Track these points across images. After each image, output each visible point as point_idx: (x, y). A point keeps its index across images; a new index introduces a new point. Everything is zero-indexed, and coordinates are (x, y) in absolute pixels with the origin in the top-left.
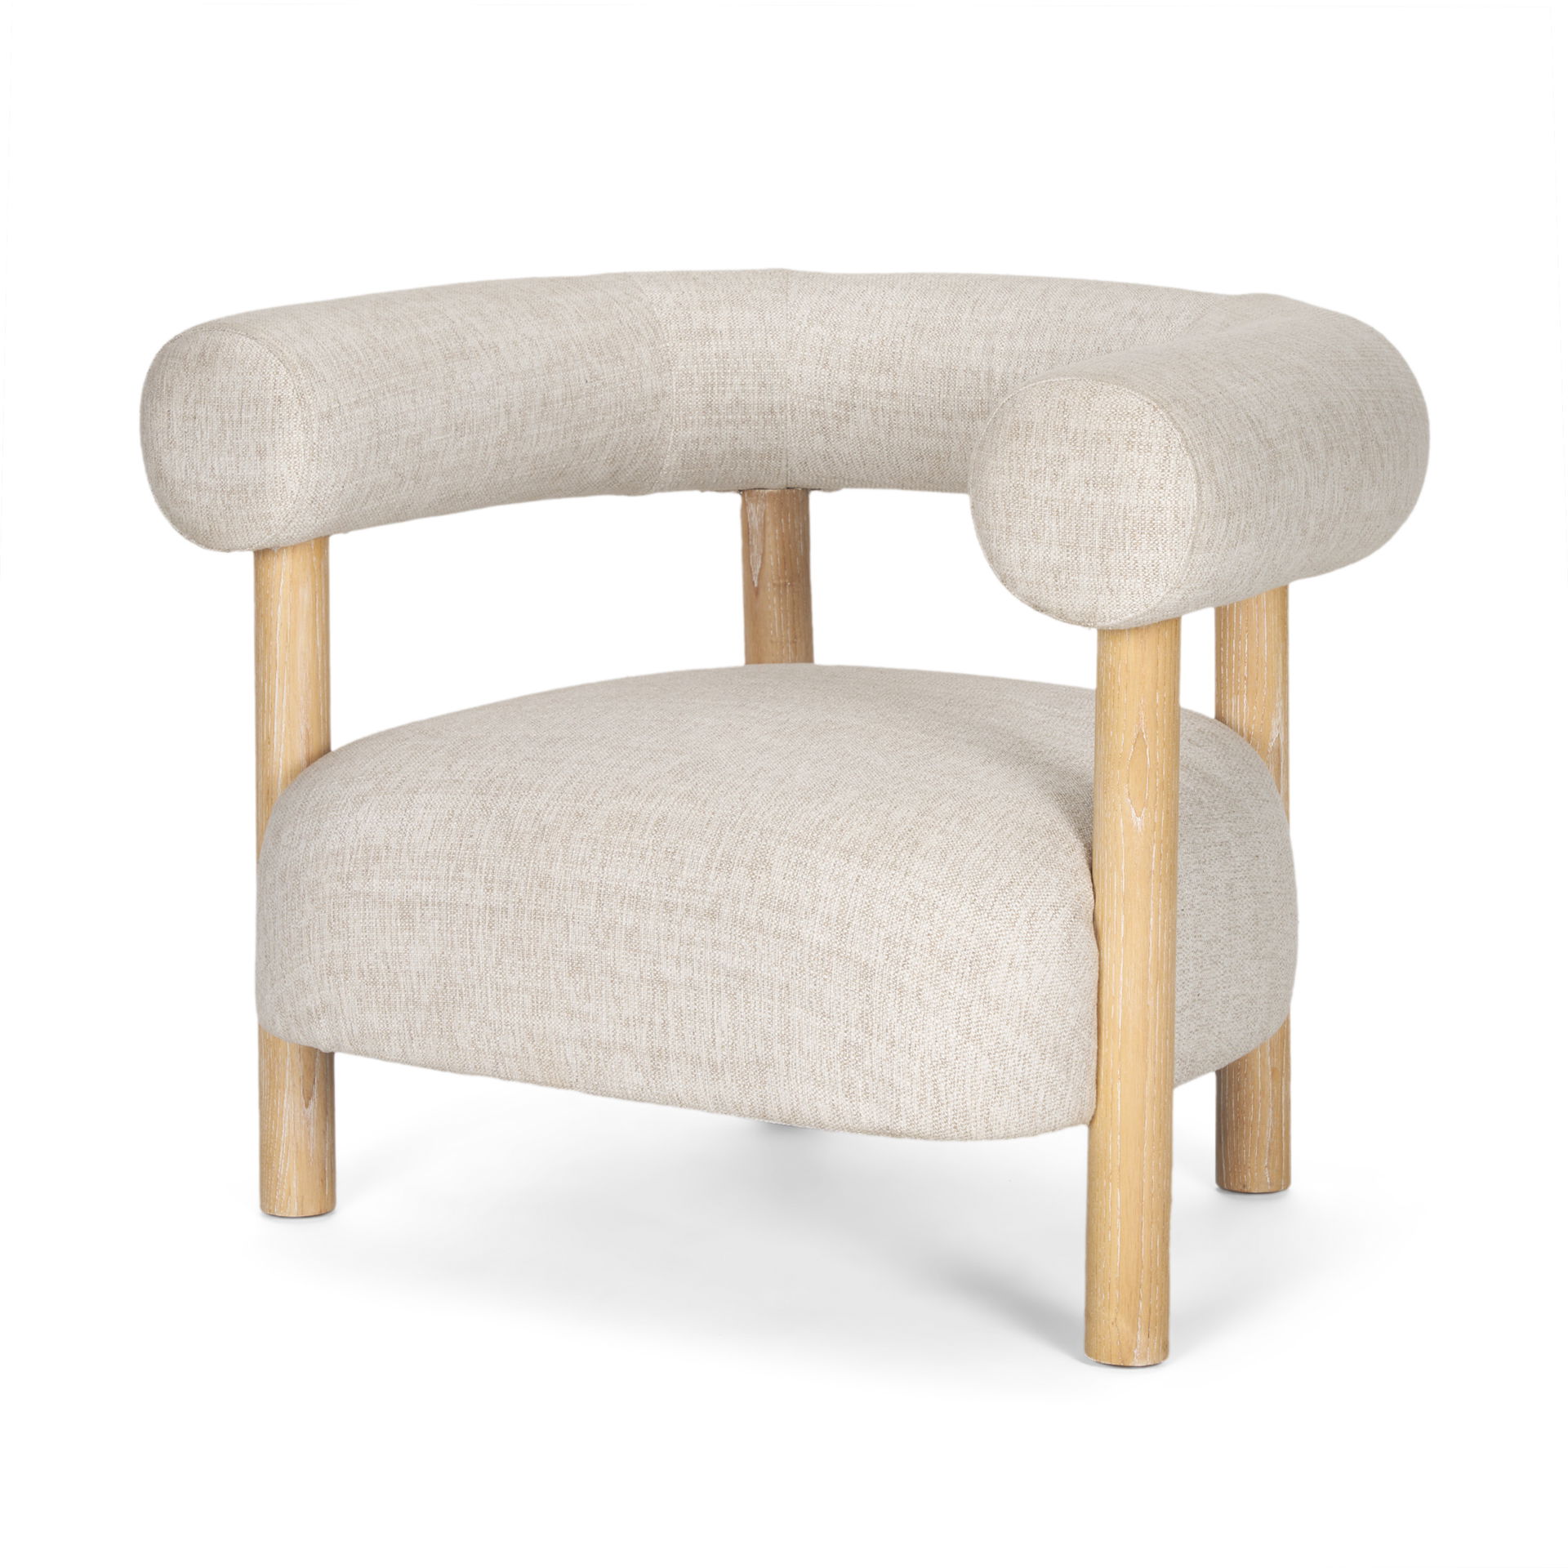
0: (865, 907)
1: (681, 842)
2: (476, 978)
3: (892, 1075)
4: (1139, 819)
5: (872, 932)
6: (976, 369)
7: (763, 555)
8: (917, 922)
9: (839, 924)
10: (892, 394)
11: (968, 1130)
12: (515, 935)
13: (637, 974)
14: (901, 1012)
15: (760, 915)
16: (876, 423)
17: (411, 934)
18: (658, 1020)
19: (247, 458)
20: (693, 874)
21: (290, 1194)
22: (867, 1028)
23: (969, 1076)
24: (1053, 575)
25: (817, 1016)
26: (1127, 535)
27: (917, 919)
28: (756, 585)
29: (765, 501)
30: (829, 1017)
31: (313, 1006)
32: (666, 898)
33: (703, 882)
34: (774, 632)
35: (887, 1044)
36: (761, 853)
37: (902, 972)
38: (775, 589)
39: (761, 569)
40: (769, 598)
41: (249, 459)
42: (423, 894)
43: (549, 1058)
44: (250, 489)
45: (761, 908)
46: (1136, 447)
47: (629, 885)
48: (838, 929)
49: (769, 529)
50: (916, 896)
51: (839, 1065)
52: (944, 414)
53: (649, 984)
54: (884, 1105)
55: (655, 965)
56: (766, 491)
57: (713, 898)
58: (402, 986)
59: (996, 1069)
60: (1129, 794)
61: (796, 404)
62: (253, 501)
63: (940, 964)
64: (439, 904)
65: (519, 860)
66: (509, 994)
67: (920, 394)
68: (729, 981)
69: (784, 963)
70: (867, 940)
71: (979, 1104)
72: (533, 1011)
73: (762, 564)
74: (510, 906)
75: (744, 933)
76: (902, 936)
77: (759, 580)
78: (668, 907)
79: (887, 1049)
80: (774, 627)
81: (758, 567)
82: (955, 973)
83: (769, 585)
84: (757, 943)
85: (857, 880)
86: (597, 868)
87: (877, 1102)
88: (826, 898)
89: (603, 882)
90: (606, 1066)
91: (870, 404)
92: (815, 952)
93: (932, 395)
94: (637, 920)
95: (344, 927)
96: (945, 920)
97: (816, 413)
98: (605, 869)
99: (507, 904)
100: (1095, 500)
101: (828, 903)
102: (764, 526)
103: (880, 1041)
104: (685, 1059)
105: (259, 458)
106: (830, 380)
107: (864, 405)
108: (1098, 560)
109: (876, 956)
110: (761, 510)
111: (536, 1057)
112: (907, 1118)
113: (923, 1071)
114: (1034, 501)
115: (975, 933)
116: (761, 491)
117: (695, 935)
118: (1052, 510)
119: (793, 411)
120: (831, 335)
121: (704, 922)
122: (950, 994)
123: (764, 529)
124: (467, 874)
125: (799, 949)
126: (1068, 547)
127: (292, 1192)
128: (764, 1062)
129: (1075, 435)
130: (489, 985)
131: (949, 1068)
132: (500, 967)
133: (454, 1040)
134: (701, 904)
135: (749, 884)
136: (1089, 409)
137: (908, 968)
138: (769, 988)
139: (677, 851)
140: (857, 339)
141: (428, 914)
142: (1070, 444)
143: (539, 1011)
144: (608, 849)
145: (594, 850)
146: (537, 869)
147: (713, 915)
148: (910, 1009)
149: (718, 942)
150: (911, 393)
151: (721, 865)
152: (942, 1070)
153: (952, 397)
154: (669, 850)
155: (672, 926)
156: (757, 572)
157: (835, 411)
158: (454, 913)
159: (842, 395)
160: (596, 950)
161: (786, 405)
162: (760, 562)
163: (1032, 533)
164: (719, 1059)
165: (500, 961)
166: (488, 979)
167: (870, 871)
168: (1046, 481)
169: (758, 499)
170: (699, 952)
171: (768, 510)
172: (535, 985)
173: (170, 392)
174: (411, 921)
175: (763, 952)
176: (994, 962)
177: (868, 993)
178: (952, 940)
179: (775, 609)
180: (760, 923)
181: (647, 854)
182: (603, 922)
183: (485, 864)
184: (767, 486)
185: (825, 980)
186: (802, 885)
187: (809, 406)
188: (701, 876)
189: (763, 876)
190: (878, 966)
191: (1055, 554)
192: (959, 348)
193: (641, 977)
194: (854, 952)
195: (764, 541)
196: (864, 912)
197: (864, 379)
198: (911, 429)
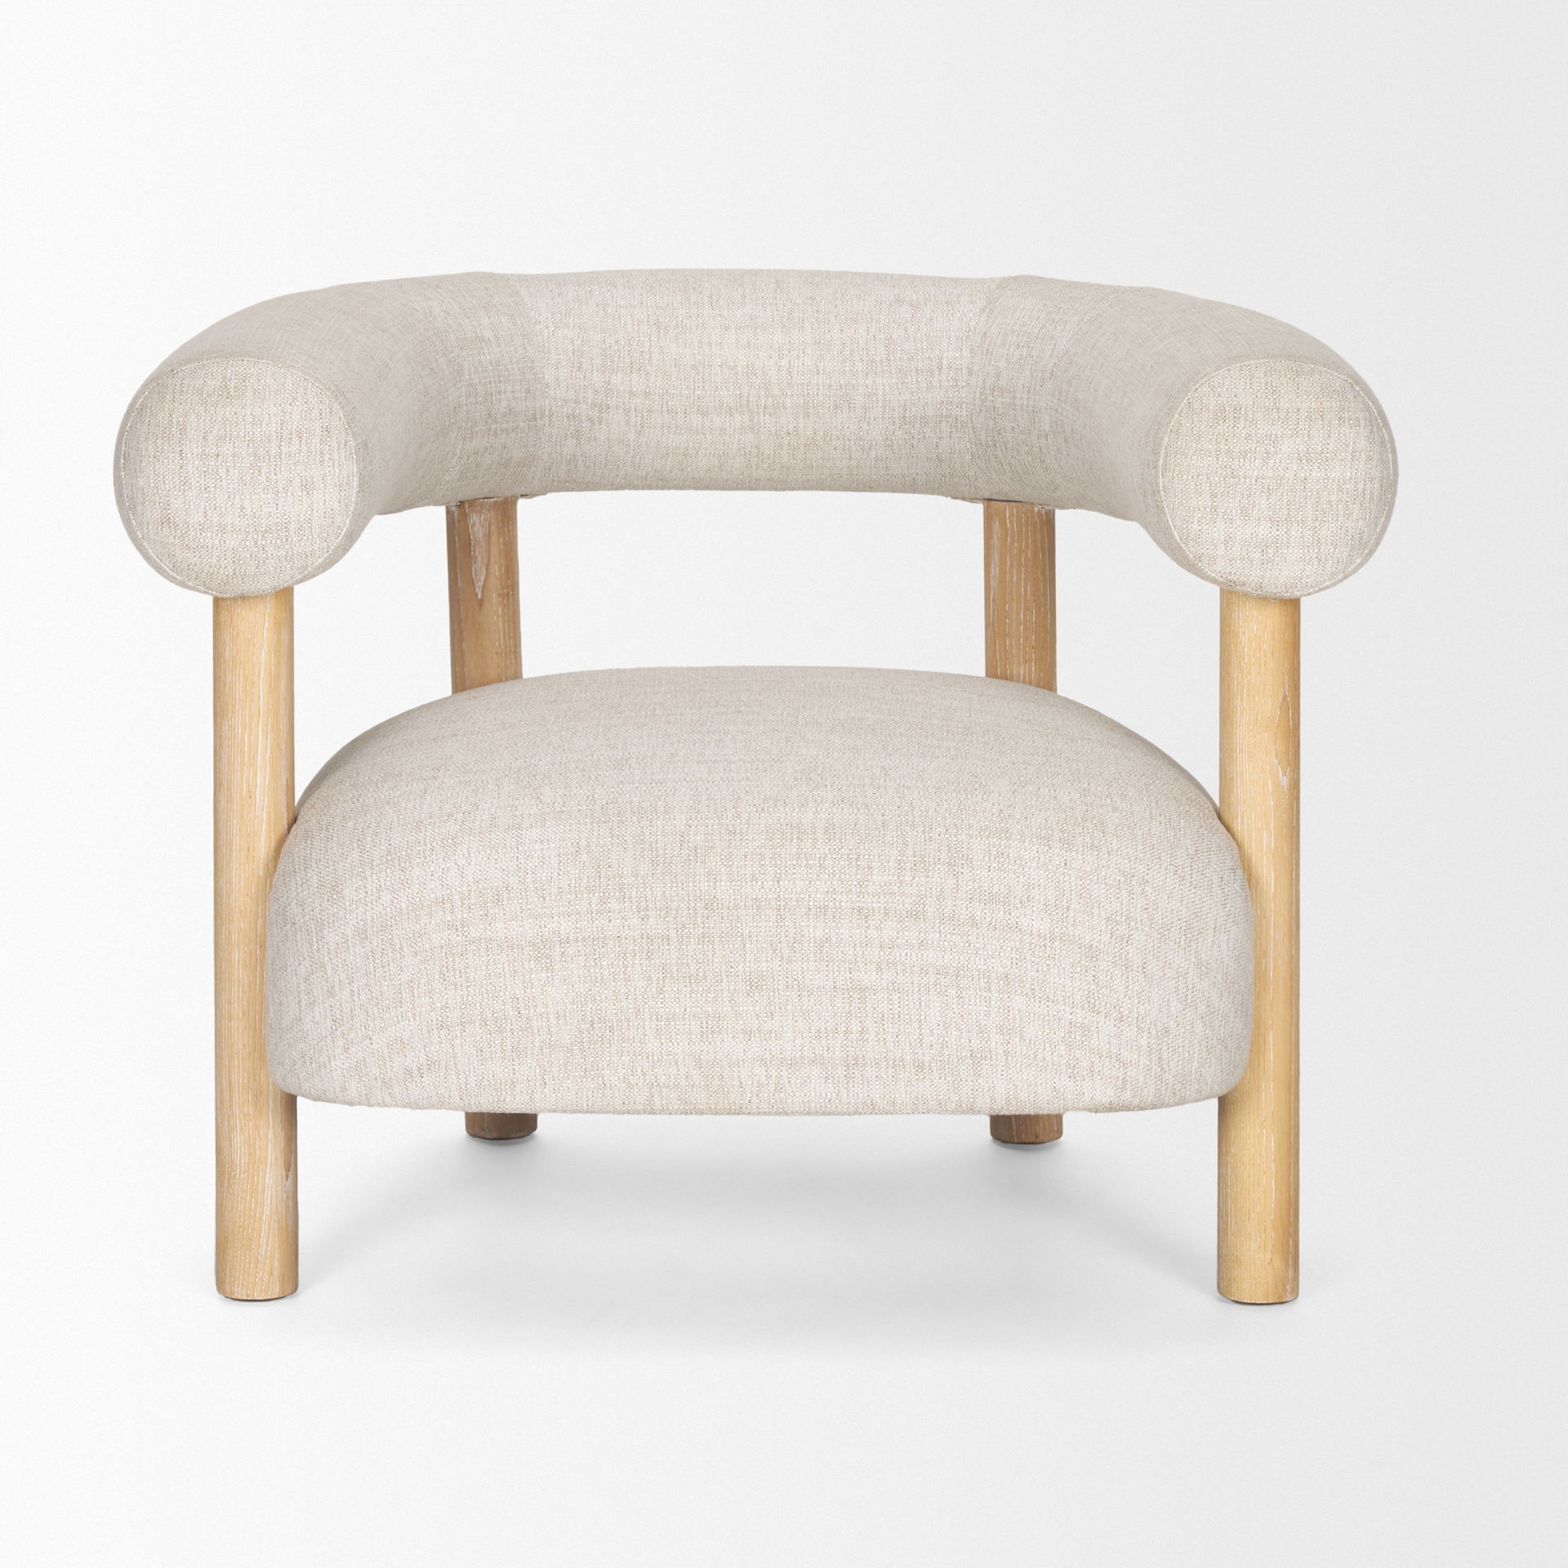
0: (1081, 890)
1: (862, 847)
2: (630, 1011)
3: (1119, 1050)
4: (1285, 778)
5: (1093, 913)
6: (733, 364)
7: (488, 565)
8: (1133, 898)
9: (1057, 909)
10: (645, 393)
11: (1183, 1095)
12: (679, 962)
13: (829, 985)
14: (1127, 987)
15: (970, 909)
16: (628, 423)
17: (549, 974)
18: (855, 1027)
19: (289, 494)
20: (886, 877)
21: (272, 1274)
22: (1093, 1008)
23: (1187, 1041)
24: (1260, 550)
25: (1040, 1002)
26: (1340, 506)
27: (1132, 895)
28: (479, 597)
29: (489, 510)
30: (1053, 1002)
31: (415, 1064)
32: (858, 904)
33: (899, 885)
34: (500, 643)
35: (1115, 1020)
36: (956, 849)
37: (1126, 949)
38: (500, 599)
39: (485, 580)
40: (495, 609)
41: (292, 494)
42: (562, 932)
43: (719, 1083)
44: (293, 526)
45: (970, 902)
46: (1346, 422)
47: (813, 896)
48: (1057, 914)
49: (494, 539)
50: (1126, 874)
51: (1063, 1048)
52: (698, 410)
53: (843, 994)
54: (1109, 1080)
55: (851, 973)
56: (491, 500)
57: (914, 898)
58: (536, 1031)
59: (1207, 1032)
60: (1276, 756)
61: (554, 408)
62: (294, 539)
63: (1159, 936)
64: (584, 939)
65: (675, 885)
66: (673, 1023)
67: (673, 391)
68: (938, 979)
69: (1001, 954)
70: (1088, 921)
71: (1194, 1068)
72: (702, 1036)
73: (486, 576)
74: (672, 933)
75: (954, 930)
76: (1122, 913)
77: (482, 592)
78: (862, 914)
79: (1115, 1026)
80: (499, 638)
81: (483, 578)
82: (1172, 944)
83: (494, 595)
84: (970, 938)
85: (1066, 864)
86: (771, 883)
87: (1102, 1079)
88: (1039, 885)
89: (781, 896)
90: (789, 1082)
91: (623, 404)
92: (1036, 939)
93: (687, 392)
94: (827, 931)
95: (461, 977)
96: (1157, 893)
97: (571, 416)
98: (781, 883)
99: (668, 931)
100: (1308, 475)
101: (1042, 890)
102: (488, 536)
103: (1108, 1018)
104: (885, 1063)
105: (305, 493)
106: (585, 383)
107: (617, 406)
108: (1309, 532)
109: (1100, 935)
110: (485, 519)
111: (703, 1083)
112: (1133, 1090)
113: (1149, 1042)
114: (1243, 480)
115: (1184, 902)
116: (486, 500)
117: (898, 938)
118: (1263, 487)
119: (551, 415)
120: (579, 337)
121: (906, 924)
122: (1170, 964)
123: (489, 539)
124: (614, 905)
125: (1018, 938)
126: (1278, 522)
127: (274, 1272)
128: (979, 1055)
129: (1287, 415)
130: (647, 1016)
131: (1171, 1036)
132: (662, 996)
133: (600, 1079)
134: (901, 906)
135: (951, 881)
136: (1298, 389)
137: (1132, 944)
138: (986, 980)
139: (861, 857)
140: (604, 340)
141: (571, 951)
142: (1283, 423)
143: (710, 1036)
144: (779, 862)
145: (763, 865)
146: (698, 892)
147: (916, 915)
148: (1137, 984)
149: (925, 942)
150: (665, 391)
151: (915, 865)
152: (1165, 1039)
153: (708, 392)
154: (851, 856)
155: (869, 932)
156: (481, 583)
157: (590, 413)
158: (603, 947)
159: (596, 397)
160: (780, 966)
161: (545, 411)
162: (484, 573)
163: (1239, 512)
164: (927, 1059)
165: (661, 989)
166: (646, 1010)
167: (1073, 854)
168: (1257, 461)
169: (482, 509)
170: (903, 954)
171: (492, 520)
172: (704, 1009)
173: (183, 430)
174: (548, 961)
175: (978, 946)
176: (1203, 928)
177: (1094, 973)
178: (1166, 912)
179: (500, 620)
180: (973, 918)
181: (826, 862)
182: (786, 936)
183: (634, 893)
184: (492, 495)
185: (1048, 965)
186: (1010, 876)
187: (565, 410)
188: (896, 878)
189: (965, 871)
190: (1102, 945)
191: (1263, 530)
192: (710, 344)
193: (835, 987)
194: (1077, 935)
195: (489, 551)
196: (1081, 894)
197: (617, 379)
198: (663, 427)
